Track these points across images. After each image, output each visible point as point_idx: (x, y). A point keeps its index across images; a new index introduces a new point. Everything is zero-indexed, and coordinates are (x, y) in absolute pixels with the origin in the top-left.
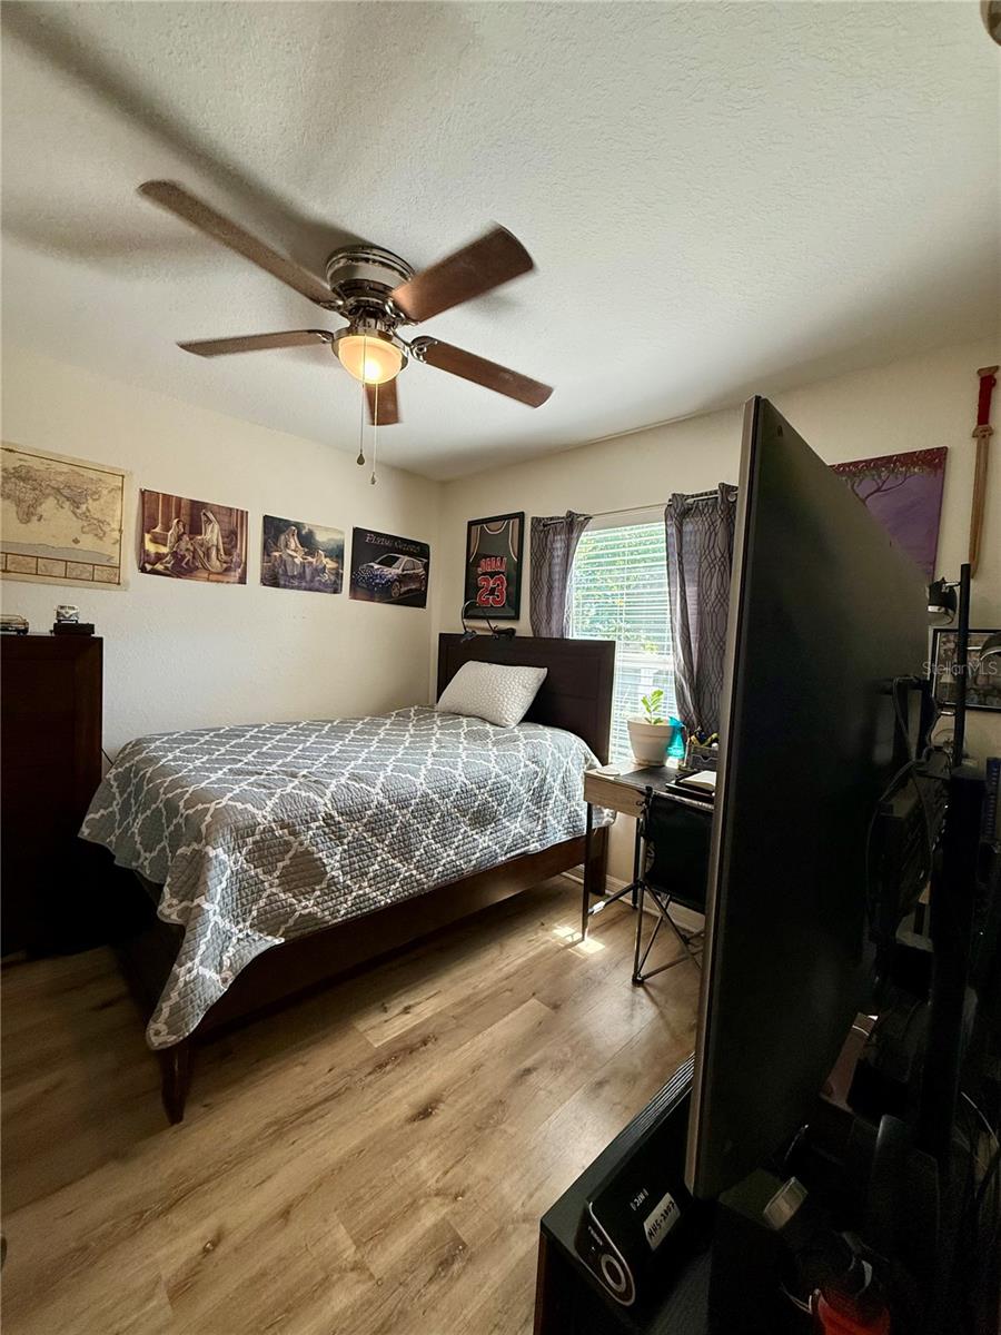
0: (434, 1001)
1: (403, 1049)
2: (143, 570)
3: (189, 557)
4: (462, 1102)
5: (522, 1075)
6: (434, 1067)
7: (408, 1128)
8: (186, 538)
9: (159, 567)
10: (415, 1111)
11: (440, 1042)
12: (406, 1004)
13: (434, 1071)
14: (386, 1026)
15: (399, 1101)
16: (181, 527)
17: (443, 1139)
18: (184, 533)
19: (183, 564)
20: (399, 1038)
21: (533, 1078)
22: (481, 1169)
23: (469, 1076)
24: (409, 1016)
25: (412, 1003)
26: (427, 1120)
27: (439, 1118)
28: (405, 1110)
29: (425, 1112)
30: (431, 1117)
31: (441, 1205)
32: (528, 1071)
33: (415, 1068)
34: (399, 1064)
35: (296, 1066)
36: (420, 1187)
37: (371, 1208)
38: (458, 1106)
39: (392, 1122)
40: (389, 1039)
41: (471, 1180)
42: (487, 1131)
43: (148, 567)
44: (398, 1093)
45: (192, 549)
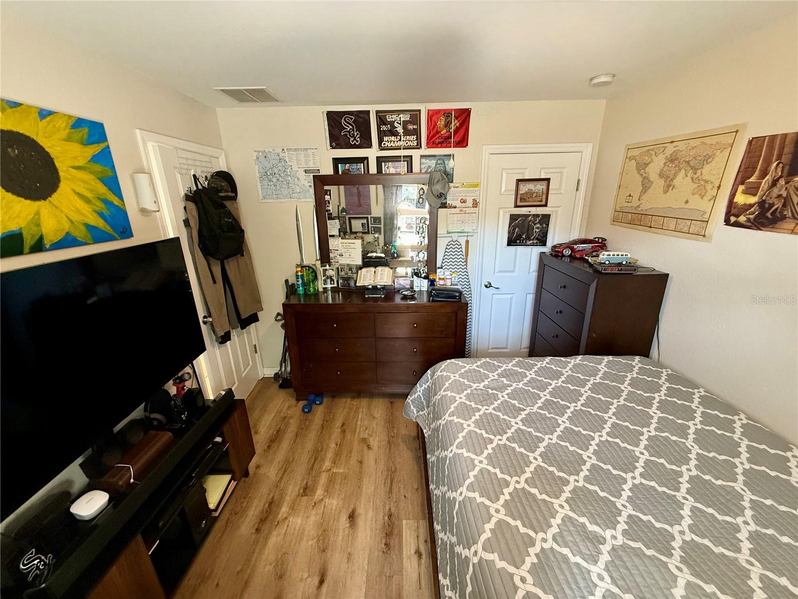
0: (414, 576)
1: (391, 532)
2: (727, 222)
3: (778, 205)
4: (341, 535)
5: (322, 577)
6: (368, 538)
7: (352, 506)
8: (782, 182)
9: (742, 219)
10: (356, 514)
11: (381, 553)
12: (424, 556)
13: (367, 536)
14: (414, 534)
15: (367, 511)
16: (779, 170)
17: (335, 515)
18: (781, 177)
19: (769, 215)
20: (400, 535)
21: (316, 581)
22: (313, 518)
23: (349, 549)
24: (413, 552)
25: (423, 561)
26: (348, 515)
27: (344, 520)
28: (361, 510)
29: (352, 517)
30: (347, 517)
31: (318, 498)
32: (322, 582)
33: (376, 529)
34: (385, 523)
35: (418, 486)
36: (330, 496)
37: (339, 481)
38: (341, 531)
39: (360, 503)
40: (404, 530)
41: (314, 512)
42: (320, 532)
43: (733, 219)
44: (370, 514)
45: (785, 195)
